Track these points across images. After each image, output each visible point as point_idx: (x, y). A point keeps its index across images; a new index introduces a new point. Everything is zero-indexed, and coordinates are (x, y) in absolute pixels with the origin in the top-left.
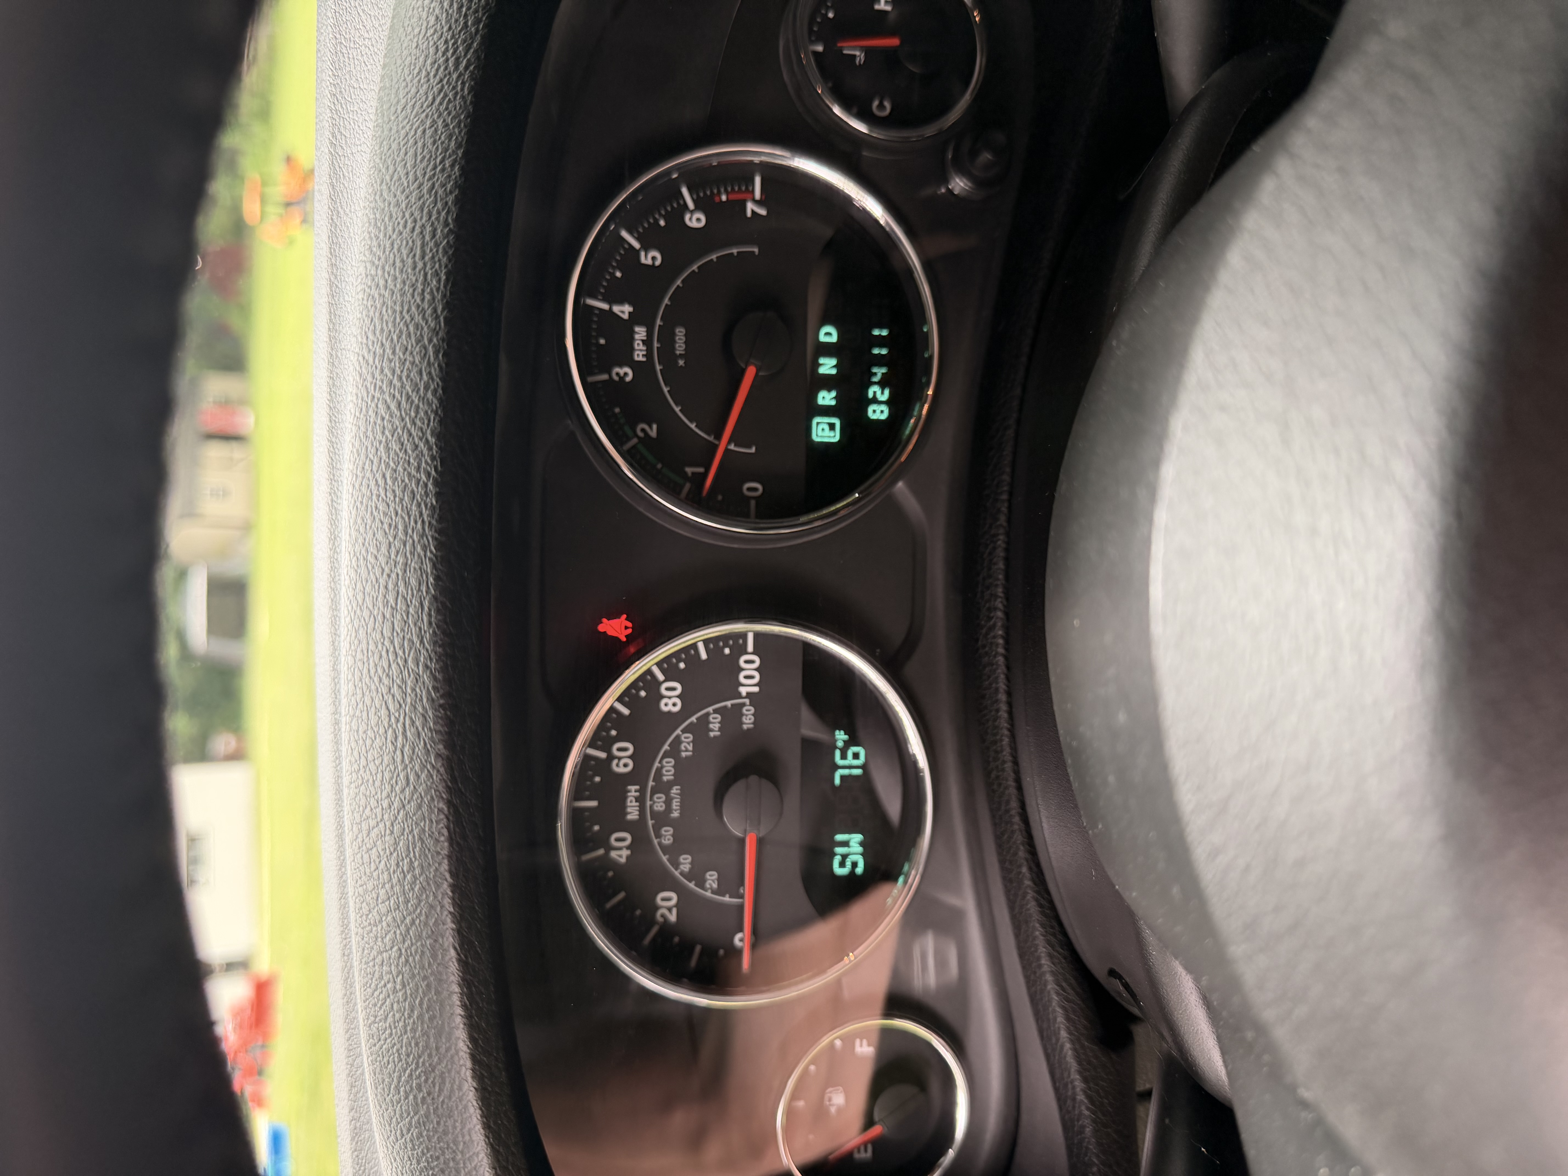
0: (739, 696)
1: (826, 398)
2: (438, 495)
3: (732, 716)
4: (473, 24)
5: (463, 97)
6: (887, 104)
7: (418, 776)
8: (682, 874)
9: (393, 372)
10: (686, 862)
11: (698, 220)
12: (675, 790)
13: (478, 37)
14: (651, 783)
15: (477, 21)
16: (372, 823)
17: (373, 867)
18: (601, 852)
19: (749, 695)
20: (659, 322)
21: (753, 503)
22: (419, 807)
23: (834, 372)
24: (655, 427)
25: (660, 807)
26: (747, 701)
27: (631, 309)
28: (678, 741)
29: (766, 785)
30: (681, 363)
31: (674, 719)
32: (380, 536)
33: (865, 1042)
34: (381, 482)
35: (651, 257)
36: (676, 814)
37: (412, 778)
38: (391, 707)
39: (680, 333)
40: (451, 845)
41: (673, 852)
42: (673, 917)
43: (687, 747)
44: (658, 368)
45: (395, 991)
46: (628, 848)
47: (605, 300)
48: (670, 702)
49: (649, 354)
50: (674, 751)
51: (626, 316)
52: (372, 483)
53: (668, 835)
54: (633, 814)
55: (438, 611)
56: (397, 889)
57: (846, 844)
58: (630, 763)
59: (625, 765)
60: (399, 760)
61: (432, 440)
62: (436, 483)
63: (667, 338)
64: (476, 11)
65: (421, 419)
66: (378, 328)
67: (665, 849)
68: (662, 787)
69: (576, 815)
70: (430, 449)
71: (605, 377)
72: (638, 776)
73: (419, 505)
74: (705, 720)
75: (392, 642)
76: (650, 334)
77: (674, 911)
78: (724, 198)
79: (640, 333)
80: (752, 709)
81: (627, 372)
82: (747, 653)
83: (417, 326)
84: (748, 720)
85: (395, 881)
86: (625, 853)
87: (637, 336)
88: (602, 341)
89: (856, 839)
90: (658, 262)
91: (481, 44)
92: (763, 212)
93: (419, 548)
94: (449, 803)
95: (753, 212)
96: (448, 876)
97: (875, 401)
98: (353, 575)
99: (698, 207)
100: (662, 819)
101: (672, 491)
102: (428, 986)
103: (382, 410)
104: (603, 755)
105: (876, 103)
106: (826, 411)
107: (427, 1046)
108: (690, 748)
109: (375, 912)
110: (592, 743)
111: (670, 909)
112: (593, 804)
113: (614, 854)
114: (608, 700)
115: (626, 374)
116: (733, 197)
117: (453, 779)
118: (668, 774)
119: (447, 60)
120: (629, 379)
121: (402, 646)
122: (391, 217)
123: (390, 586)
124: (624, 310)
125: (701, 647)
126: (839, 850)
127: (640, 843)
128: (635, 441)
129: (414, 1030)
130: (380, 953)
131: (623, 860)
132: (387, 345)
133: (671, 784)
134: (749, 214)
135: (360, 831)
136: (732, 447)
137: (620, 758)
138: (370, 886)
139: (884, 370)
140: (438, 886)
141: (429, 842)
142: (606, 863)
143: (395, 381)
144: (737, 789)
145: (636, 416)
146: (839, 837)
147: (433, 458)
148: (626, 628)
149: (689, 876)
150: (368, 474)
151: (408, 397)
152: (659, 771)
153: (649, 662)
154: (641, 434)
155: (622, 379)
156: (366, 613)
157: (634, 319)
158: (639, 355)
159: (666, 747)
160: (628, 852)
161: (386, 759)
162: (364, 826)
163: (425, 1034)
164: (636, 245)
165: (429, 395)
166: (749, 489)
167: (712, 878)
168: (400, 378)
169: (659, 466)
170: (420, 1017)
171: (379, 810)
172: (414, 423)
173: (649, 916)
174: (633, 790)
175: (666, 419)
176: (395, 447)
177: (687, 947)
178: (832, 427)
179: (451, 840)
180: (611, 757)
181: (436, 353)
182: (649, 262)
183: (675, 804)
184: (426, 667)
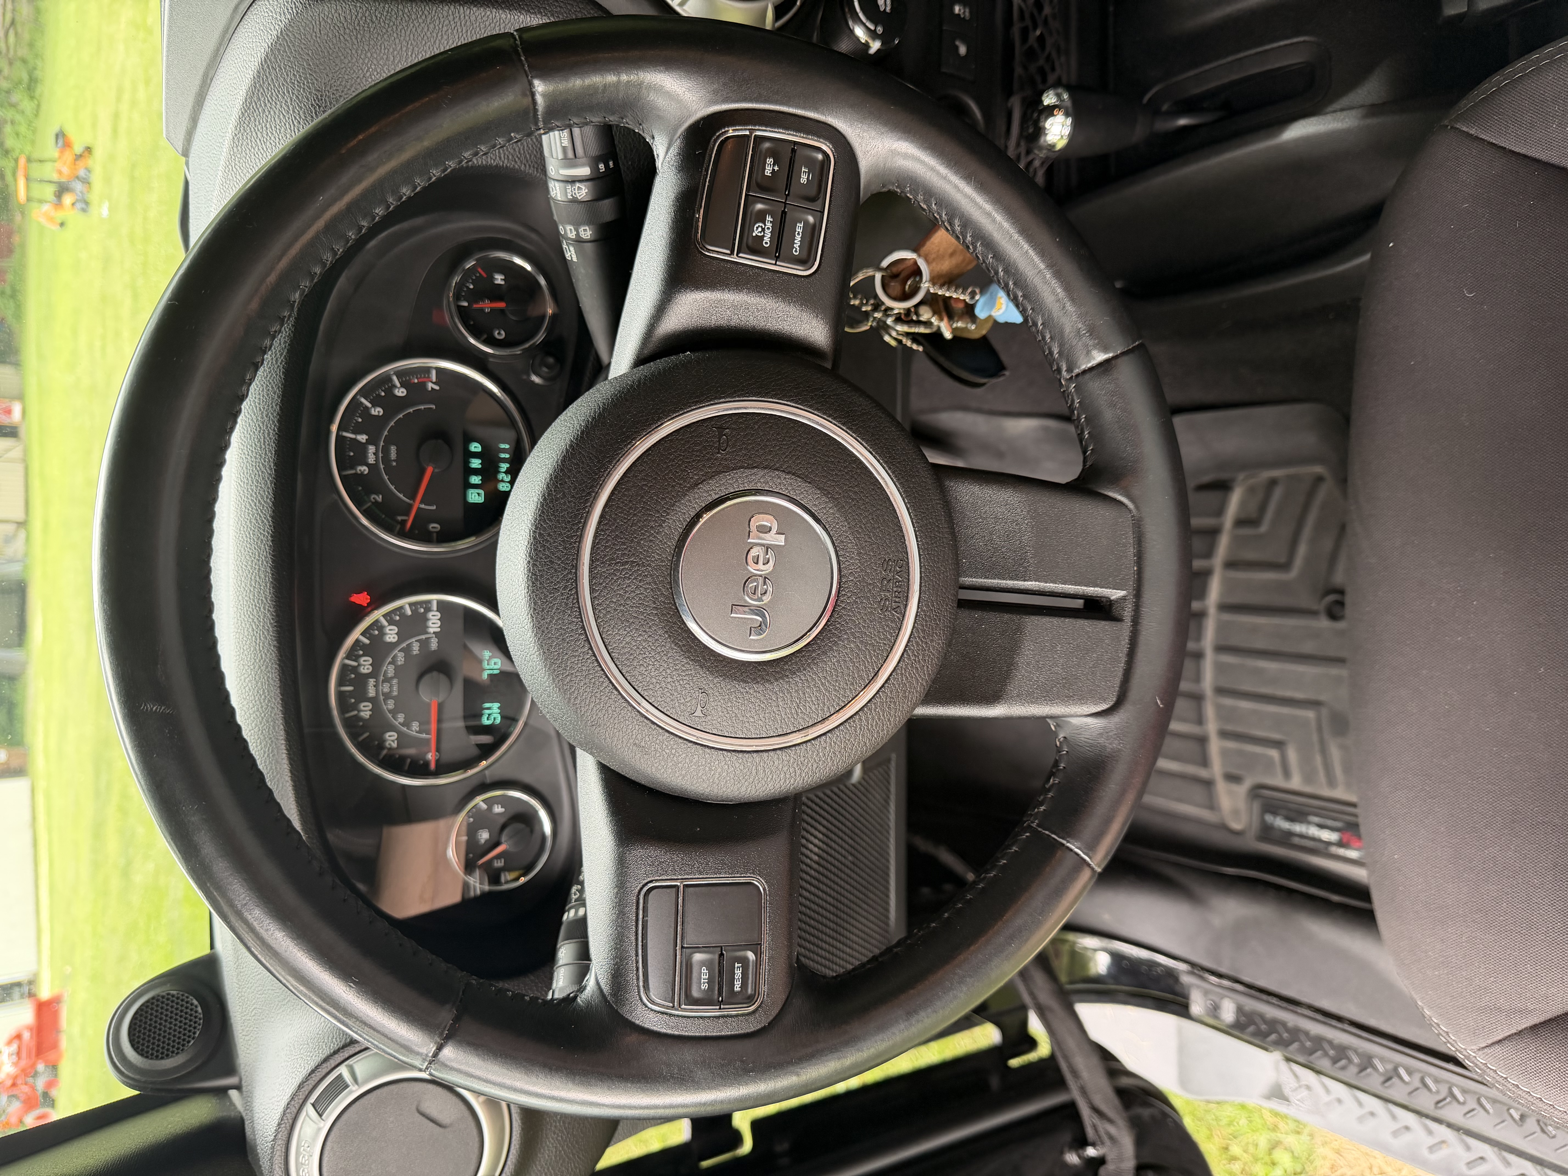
0: (427, 633)
1: (475, 480)
2: (272, 541)
3: (425, 643)
4: (284, 343)
5: (280, 376)
6: (503, 332)
7: (266, 654)
8: (399, 723)
9: (253, 491)
10: (401, 718)
11: (402, 392)
12: (395, 681)
13: (286, 350)
14: (382, 678)
15: (285, 342)
16: (246, 676)
17: (247, 694)
18: (355, 713)
19: (434, 633)
20: (382, 443)
21: (435, 535)
22: (267, 667)
23: (480, 466)
24: (381, 496)
25: (386, 690)
26: (434, 636)
27: (367, 437)
28: (395, 657)
29: (442, 677)
30: (394, 464)
31: (393, 645)
32: (248, 557)
33: (500, 806)
34: (248, 536)
35: (377, 411)
36: (395, 693)
37: (263, 656)
38: (254, 627)
39: (393, 449)
40: (281, 682)
41: (394, 712)
42: (395, 745)
43: (401, 659)
44: (382, 467)
45: (257, 746)
46: (370, 710)
47: (353, 432)
48: (392, 637)
49: (377, 460)
50: (393, 662)
51: (364, 441)
52: (244, 536)
53: (391, 704)
54: (372, 692)
55: (273, 588)
56: (258, 702)
57: (489, 708)
58: (371, 668)
59: (368, 669)
60: (258, 649)
61: (270, 519)
62: (272, 536)
63: (386, 451)
64: (284, 338)
65: (265, 511)
66: (246, 471)
67: (390, 711)
68: (387, 680)
69: (341, 696)
70: (269, 522)
71: (353, 472)
72: (374, 674)
73: (264, 545)
74: (409, 646)
75: (254, 601)
76: (377, 450)
77: (396, 742)
78: (416, 381)
79: (372, 449)
80: (437, 640)
81: (364, 469)
82: (433, 611)
83: (262, 472)
84: (434, 645)
85: (257, 699)
86: (369, 713)
87: (370, 451)
88: (352, 454)
89: (496, 706)
90: (381, 414)
91: (287, 353)
92: (437, 388)
93: (265, 562)
94: (279, 665)
95: (432, 388)
96: (279, 695)
97: (502, 481)
98: (236, 574)
99: (402, 386)
100: (387, 696)
101: (389, 530)
102: (272, 741)
103: (248, 506)
104: (354, 664)
105: (497, 332)
106: (475, 486)
107: (271, 768)
108: (403, 660)
109: (248, 714)
110: (348, 657)
111: (393, 741)
112: (350, 688)
113: (362, 714)
114: (356, 634)
115: (365, 470)
116: (420, 380)
117: (281, 656)
118: (391, 673)
119: (272, 359)
120: (366, 472)
121: (258, 603)
122: (249, 425)
123: (253, 578)
124: (362, 438)
125: (407, 608)
126: (487, 712)
127: (376, 709)
128: (369, 504)
129: (265, 762)
130: (250, 731)
131: (368, 717)
132: (250, 479)
133: (392, 678)
134: (430, 389)
135: (241, 680)
136: (423, 506)
137: (364, 665)
138: (245, 703)
139: (508, 465)
140: (275, 700)
141: (271, 681)
142: (358, 718)
143: (254, 495)
144: (427, 678)
145: (370, 491)
146: (487, 705)
147: (270, 526)
148: (367, 599)
149: (403, 725)
150: (242, 532)
151: (259, 501)
152: (386, 672)
153: (377, 614)
154: (373, 500)
155: (362, 474)
156: (242, 589)
157: (369, 442)
158: (371, 459)
159: (390, 659)
160: (371, 713)
161: (252, 649)
162: (242, 677)
163: (270, 762)
164: (369, 405)
165: (268, 501)
166: (432, 527)
167: (415, 726)
168: (256, 493)
169: (383, 516)
170: (268, 755)
171: (249, 671)
172: (262, 512)
173: (381, 746)
174: (372, 682)
175: (387, 493)
176: (254, 521)
177: (403, 758)
178: (479, 494)
179: (280, 680)
180: (359, 665)
181: (271, 483)
182: (376, 413)
183: (395, 688)
184: (269, 610)
